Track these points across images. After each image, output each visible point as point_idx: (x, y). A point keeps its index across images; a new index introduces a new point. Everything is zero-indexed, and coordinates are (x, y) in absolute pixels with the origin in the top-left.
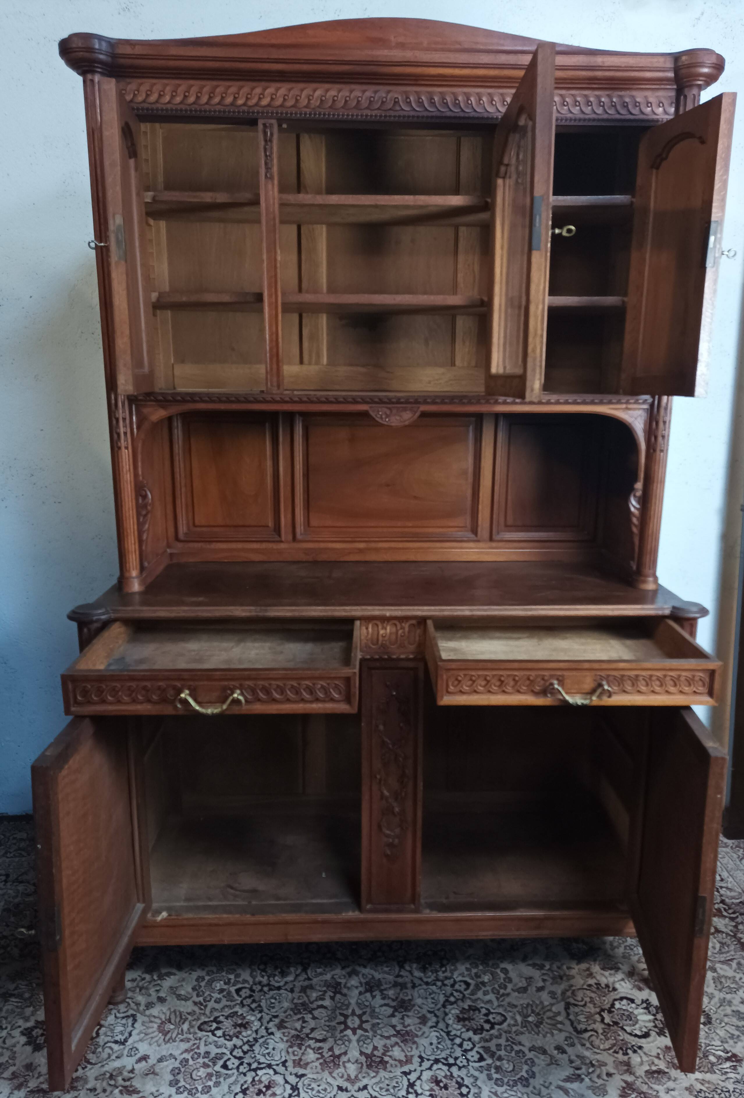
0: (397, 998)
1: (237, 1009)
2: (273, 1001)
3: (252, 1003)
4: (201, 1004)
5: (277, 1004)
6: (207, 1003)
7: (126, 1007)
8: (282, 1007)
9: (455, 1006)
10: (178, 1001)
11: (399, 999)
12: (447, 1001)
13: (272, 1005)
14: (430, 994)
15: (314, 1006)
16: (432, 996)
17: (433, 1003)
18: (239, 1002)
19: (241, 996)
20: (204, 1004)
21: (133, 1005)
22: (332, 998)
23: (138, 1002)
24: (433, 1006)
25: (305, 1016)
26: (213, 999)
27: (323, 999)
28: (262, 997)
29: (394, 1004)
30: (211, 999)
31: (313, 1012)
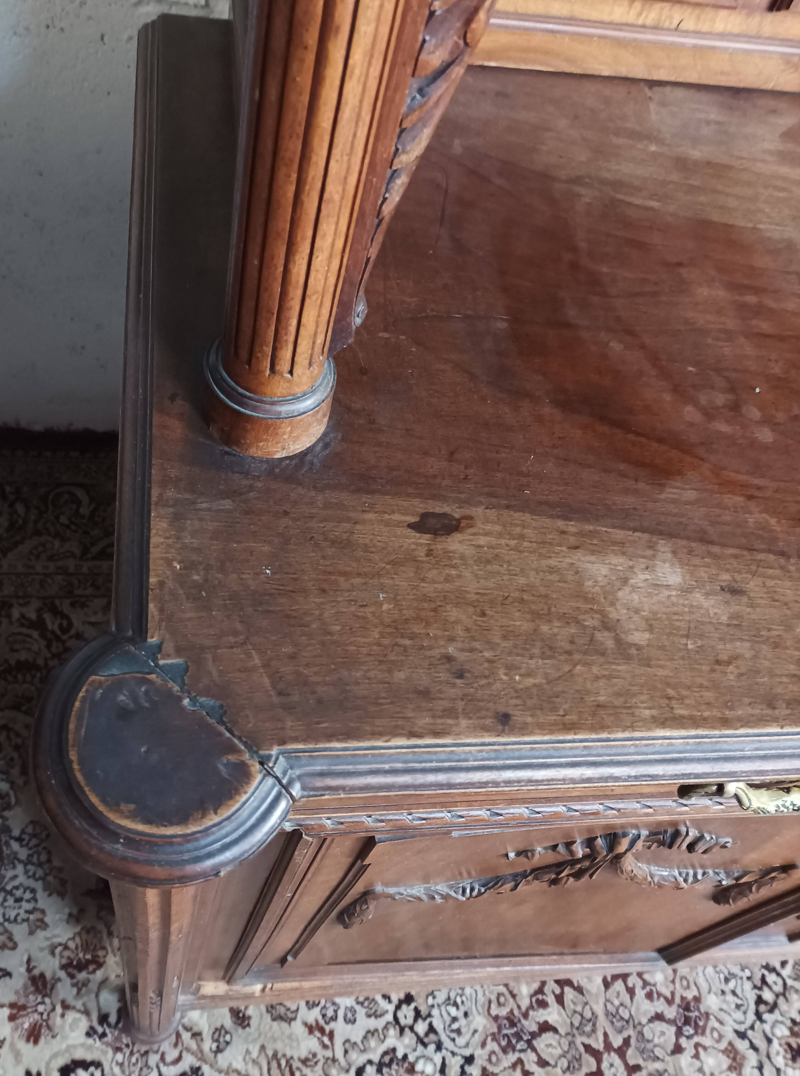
0: (673, 994)
1: (392, 1040)
2: (453, 1011)
3: (415, 1020)
4: (322, 1031)
5: (462, 1022)
6: (332, 1025)
7: (176, 1045)
8: (475, 1031)
9: (776, 1015)
10: (275, 1024)
11: (678, 1000)
12: (759, 1000)
13: (455, 1026)
14: (727, 980)
15: (530, 1025)
16: (732, 984)
17: (738, 1007)
18: (389, 1017)
19: (390, 1001)
20: (327, 1029)
21: (186, 1036)
22: (560, 999)
23: (196, 1029)
24: (739, 1015)
25: (522, 1056)
26: (341, 1013)
27: (543, 1004)
28: (430, 1001)
29: (671, 1012)
30: (336, 1011)
31: (535, 1042)
